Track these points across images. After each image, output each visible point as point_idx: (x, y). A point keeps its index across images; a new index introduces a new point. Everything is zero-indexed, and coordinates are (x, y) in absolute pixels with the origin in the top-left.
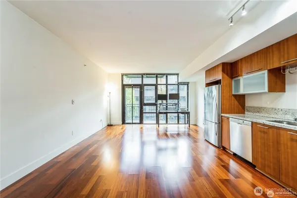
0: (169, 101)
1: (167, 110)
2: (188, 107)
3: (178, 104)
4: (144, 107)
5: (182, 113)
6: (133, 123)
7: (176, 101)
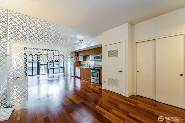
0: (54, 63)
1: (53, 67)
2: (63, 65)
3: (59, 64)
4: (40, 66)
5: (61, 68)
6: (33, 75)
7: (58, 63)
